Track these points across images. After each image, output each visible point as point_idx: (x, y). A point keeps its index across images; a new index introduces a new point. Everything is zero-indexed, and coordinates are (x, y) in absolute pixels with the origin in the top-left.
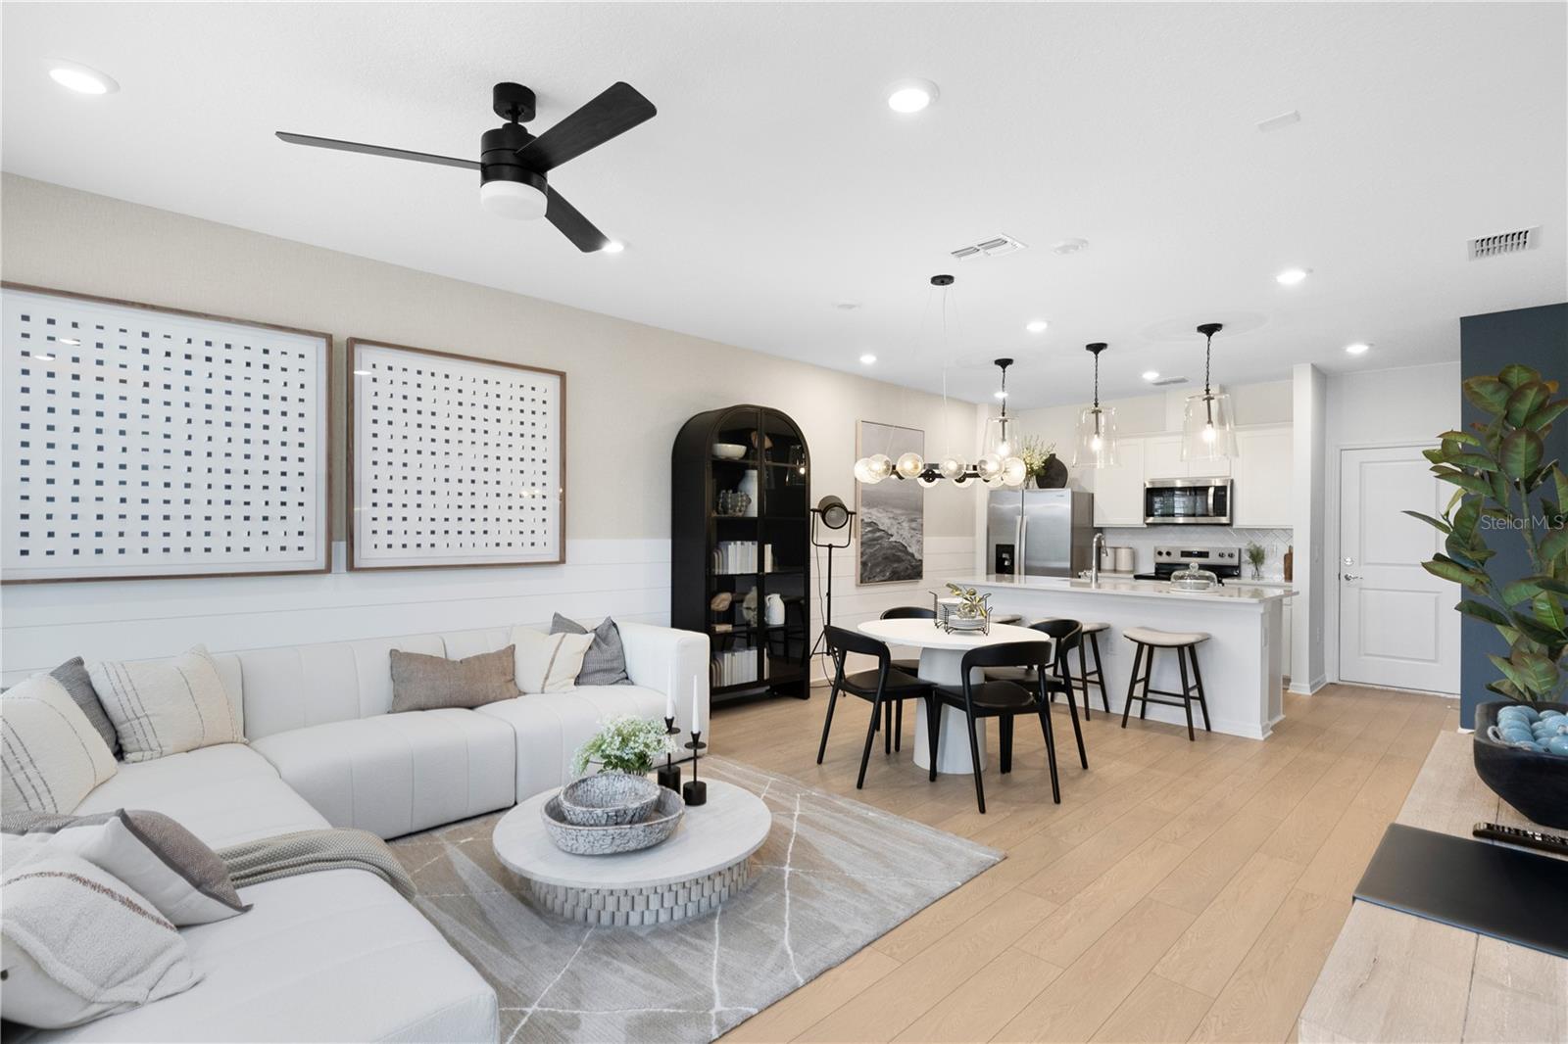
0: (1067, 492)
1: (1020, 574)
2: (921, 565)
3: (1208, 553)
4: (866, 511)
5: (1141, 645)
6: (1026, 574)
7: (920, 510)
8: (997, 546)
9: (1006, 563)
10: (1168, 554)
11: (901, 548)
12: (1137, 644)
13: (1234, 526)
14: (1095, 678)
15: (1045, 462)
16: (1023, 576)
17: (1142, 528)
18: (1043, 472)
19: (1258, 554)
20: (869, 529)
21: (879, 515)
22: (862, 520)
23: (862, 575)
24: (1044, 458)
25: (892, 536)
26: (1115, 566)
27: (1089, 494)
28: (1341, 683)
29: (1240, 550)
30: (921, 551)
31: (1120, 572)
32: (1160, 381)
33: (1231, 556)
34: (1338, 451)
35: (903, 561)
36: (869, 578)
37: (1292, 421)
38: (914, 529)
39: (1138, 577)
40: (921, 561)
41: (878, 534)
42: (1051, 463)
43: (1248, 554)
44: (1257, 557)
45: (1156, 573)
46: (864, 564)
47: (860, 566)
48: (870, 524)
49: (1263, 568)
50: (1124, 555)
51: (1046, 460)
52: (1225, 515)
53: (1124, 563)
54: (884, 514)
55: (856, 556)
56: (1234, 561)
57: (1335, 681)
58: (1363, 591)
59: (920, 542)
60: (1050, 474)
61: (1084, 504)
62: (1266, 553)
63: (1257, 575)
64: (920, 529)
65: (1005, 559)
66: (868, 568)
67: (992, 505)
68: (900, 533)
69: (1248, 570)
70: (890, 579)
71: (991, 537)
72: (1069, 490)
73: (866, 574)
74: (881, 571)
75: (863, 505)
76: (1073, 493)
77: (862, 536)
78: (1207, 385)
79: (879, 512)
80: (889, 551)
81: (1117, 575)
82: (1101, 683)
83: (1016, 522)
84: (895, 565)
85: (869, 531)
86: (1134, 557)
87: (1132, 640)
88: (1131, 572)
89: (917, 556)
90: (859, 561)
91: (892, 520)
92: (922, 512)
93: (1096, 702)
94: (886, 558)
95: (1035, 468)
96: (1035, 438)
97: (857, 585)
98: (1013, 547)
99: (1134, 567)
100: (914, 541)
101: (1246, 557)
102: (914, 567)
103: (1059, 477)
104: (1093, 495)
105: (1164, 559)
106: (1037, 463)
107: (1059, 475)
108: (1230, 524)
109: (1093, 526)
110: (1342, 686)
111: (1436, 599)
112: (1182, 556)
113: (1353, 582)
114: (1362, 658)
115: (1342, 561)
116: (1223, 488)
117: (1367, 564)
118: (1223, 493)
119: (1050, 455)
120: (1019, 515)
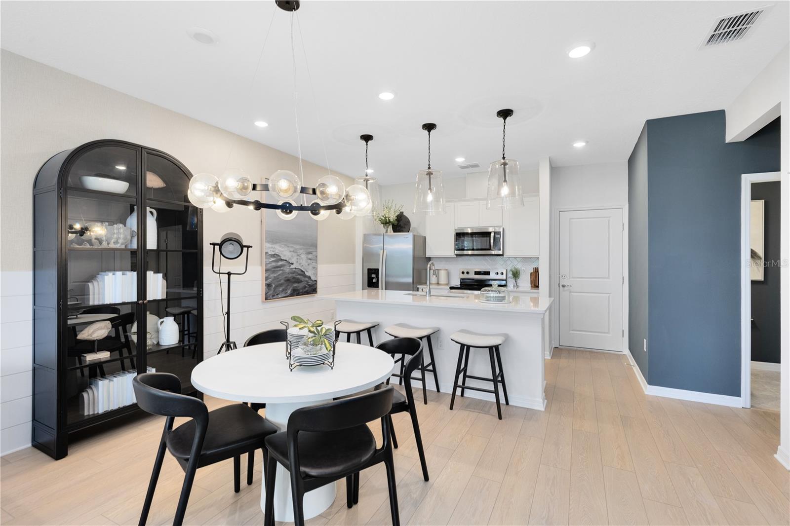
0: (410, 235)
1: (382, 289)
2: (316, 284)
3: (489, 272)
4: (271, 246)
5: (463, 346)
6: (386, 289)
7: (315, 246)
8: (368, 269)
9: (374, 281)
10: (467, 273)
11: (301, 273)
12: (460, 345)
13: (505, 256)
14: (431, 368)
16: (384, 290)
17: (454, 258)
18: (396, 223)
19: (517, 273)
20: (272, 259)
21: (282, 249)
22: (266, 253)
23: (266, 294)
24: (397, 214)
25: (292, 264)
26: (438, 281)
27: (423, 236)
28: (560, 347)
29: (507, 271)
30: (316, 274)
31: (441, 285)
32: (465, 165)
33: (502, 274)
34: (558, 211)
35: (301, 282)
36: (273, 296)
37: (539, 192)
38: (310, 259)
39: (451, 288)
40: (316, 281)
41: (280, 263)
42: (400, 218)
43: (511, 273)
44: (516, 275)
45: (461, 285)
46: (268, 286)
47: (264, 287)
48: (273, 256)
49: (518, 281)
50: (443, 274)
51: (398, 215)
52: (500, 250)
53: (443, 279)
54: (286, 249)
55: (262, 280)
56: (504, 277)
57: (557, 346)
58: (571, 293)
59: (315, 268)
60: (400, 224)
61: (420, 243)
62: (520, 272)
63: (516, 286)
64: (315, 259)
65: (373, 278)
66: (272, 289)
67: (365, 245)
68: (299, 262)
69: (511, 282)
70: (292, 295)
71: (364, 264)
72: (412, 233)
73: (271, 292)
74: (283, 290)
75: (268, 242)
76: (414, 236)
77: (266, 264)
78: (504, 154)
79: (280, 247)
80: (291, 275)
81: (439, 287)
82: (434, 371)
83: (379, 255)
84: (296, 285)
85: (273, 261)
86: (448, 275)
87: (456, 342)
88: (448, 284)
89: (313, 278)
90: (264, 283)
91: (292, 253)
92: (316, 247)
93: (431, 385)
94: (288, 280)
95: (391, 220)
96: (391, 201)
97: (264, 302)
98: (378, 270)
99: (449, 282)
100: (311, 267)
101: (510, 275)
102: (310, 286)
103: (406, 226)
104: (425, 237)
105: (465, 276)
106: (393, 217)
107: (406, 225)
108: (502, 255)
109: (426, 256)
110: (562, 349)
111: (609, 297)
112: (475, 274)
113: (566, 288)
114: (571, 332)
115: (561, 276)
116: (499, 233)
117: (573, 278)
118: (499, 236)
119: (400, 212)
120: (382, 249)
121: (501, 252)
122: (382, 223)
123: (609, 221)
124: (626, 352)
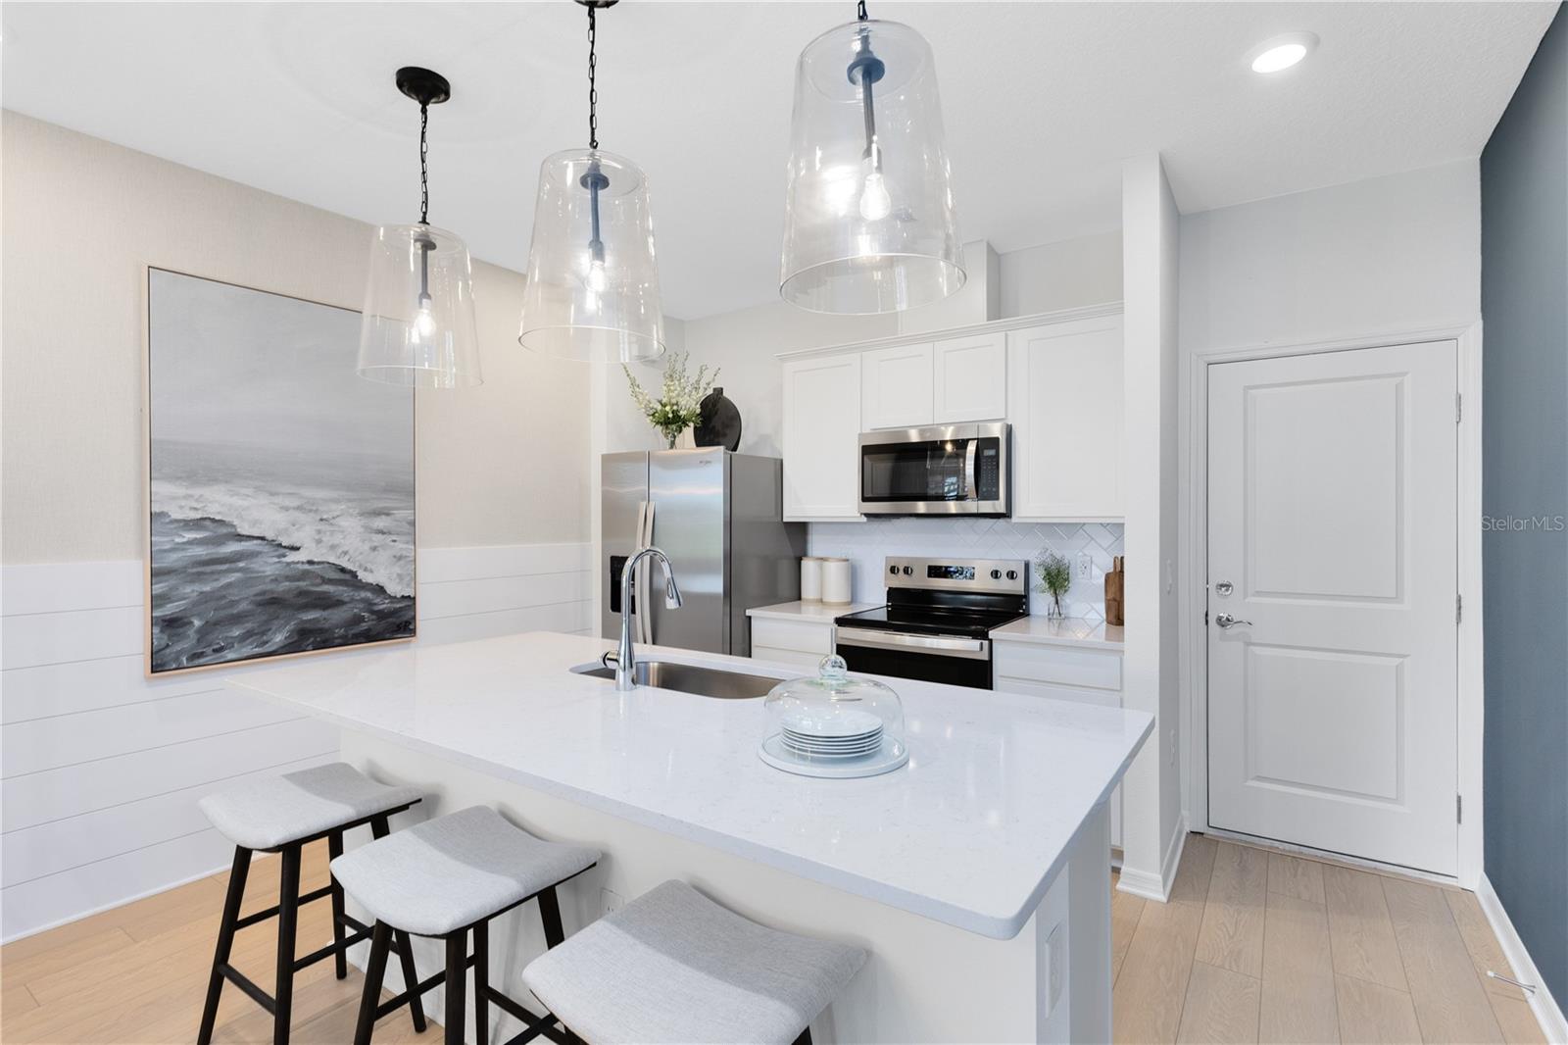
3: (972, 569)
8: (612, 559)
10: (906, 571)
13: (1014, 519)
15: (704, 404)
17: (864, 523)
18: (703, 419)
19: (1060, 572)
24: (704, 395)
26: (822, 593)
27: (776, 459)
28: (1212, 832)
29: (1027, 566)
31: (828, 605)
33: (1011, 575)
34: (1203, 366)
42: (714, 405)
43: (1043, 572)
44: (1057, 579)
45: (886, 613)
49: (1067, 599)
50: (834, 573)
51: (707, 399)
52: (997, 497)
53: (835, 589)
55: (132, 608)
56: (1016, 587)
57: (1201, 827)
58: (1253, 648)
60: (714, 423)
61: (768, 479)
62: (1071, 571)
63: (1058, 616)
67: (605, 487)
69: (1041, 602)
83: (636, 515)
86: (853, 576)
88: (849, 604)
90: (147, 615)
95: (690, 413)
97: (147, 679)
99: (852, 597)
101: (1037, 579)
103: (728, 432)
104: (782, 461)
105: (901, 582)
106: (690, 404)
107: (727, 426)
108: (1006, 515)
109: (785, 520)
110: (1215, 842)
111: (1399, 669)
112: (929, 576)
113: (1231, 630)
114: (1251, 783)
115: (1212, 587)
116: (994, 442)
117: (1259, 593)
118: (992, 452)
119: (715, 389)
120: (643, 500)
121: (999, 506)
122: (657, 423)
123: (1399, 388)
124: (1473, 877)
